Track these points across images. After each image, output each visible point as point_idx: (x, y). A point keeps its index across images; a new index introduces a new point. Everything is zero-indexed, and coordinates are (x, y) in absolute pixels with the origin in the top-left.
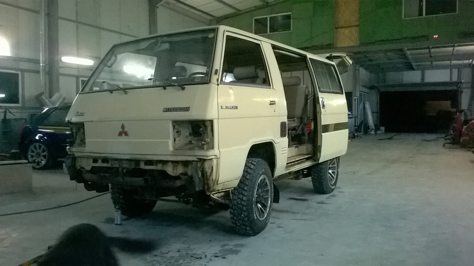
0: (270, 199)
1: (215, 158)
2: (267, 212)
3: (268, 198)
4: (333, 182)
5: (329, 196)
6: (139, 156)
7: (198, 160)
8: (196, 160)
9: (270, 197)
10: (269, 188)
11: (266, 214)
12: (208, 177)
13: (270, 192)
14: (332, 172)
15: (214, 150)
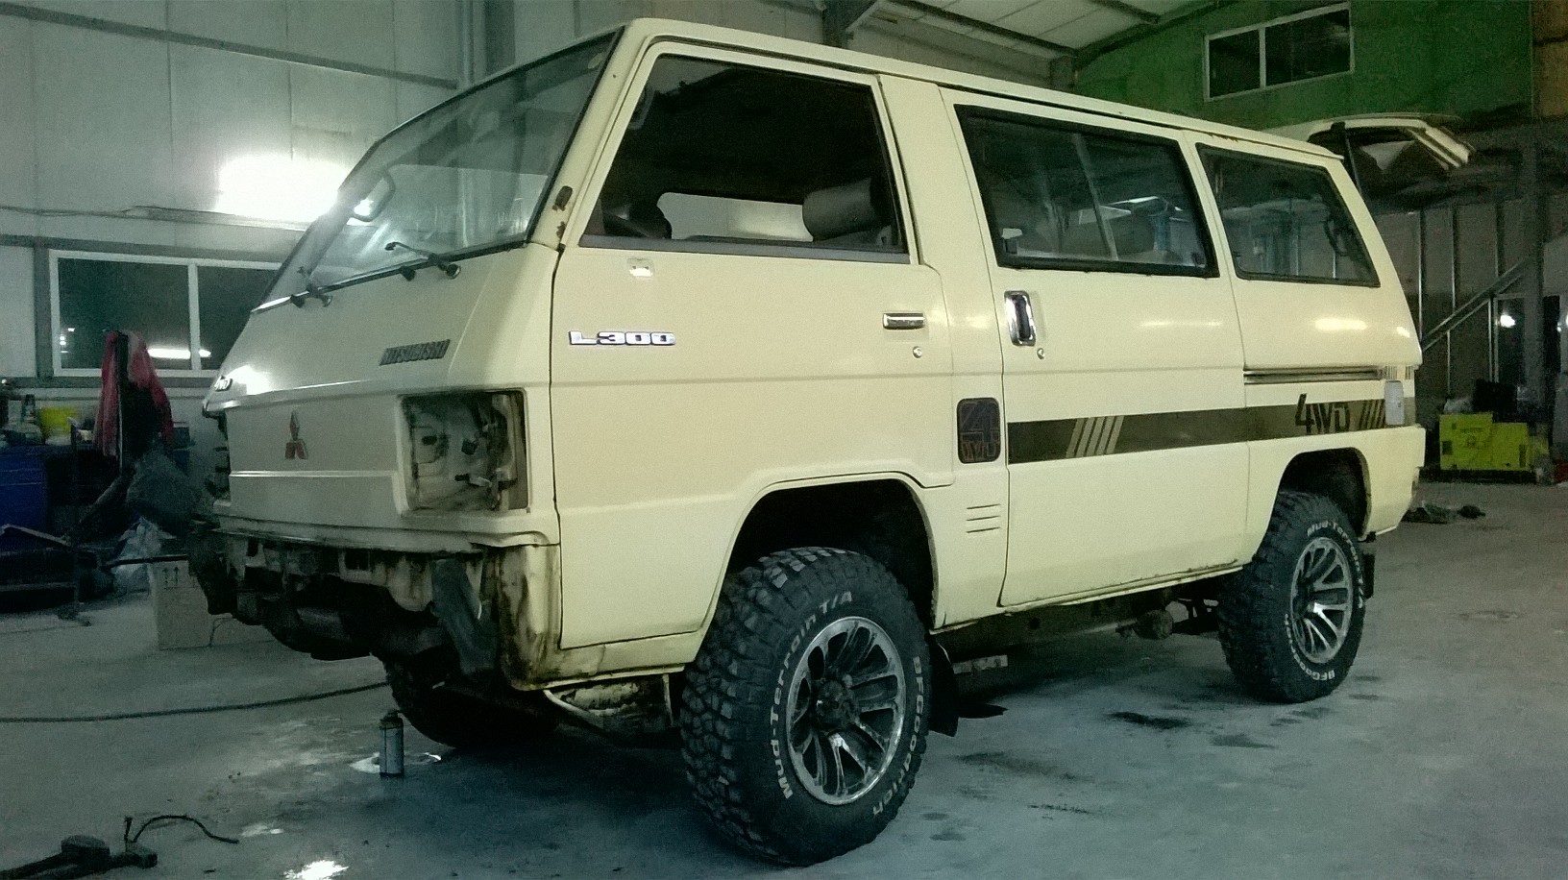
0: (900, 722)
1: (535, 546)
2: (883, 770)
3: (890, 711)
4: (1331, 653)
5: (1294, 713)
7: (476, 551)
8: (469, 549)
9: (902, 709)
10: (896, 669)
11: (873, 777)
12: (514, 618)
13: (901, 686)
14: (1325, 612)
15: (528, 511)
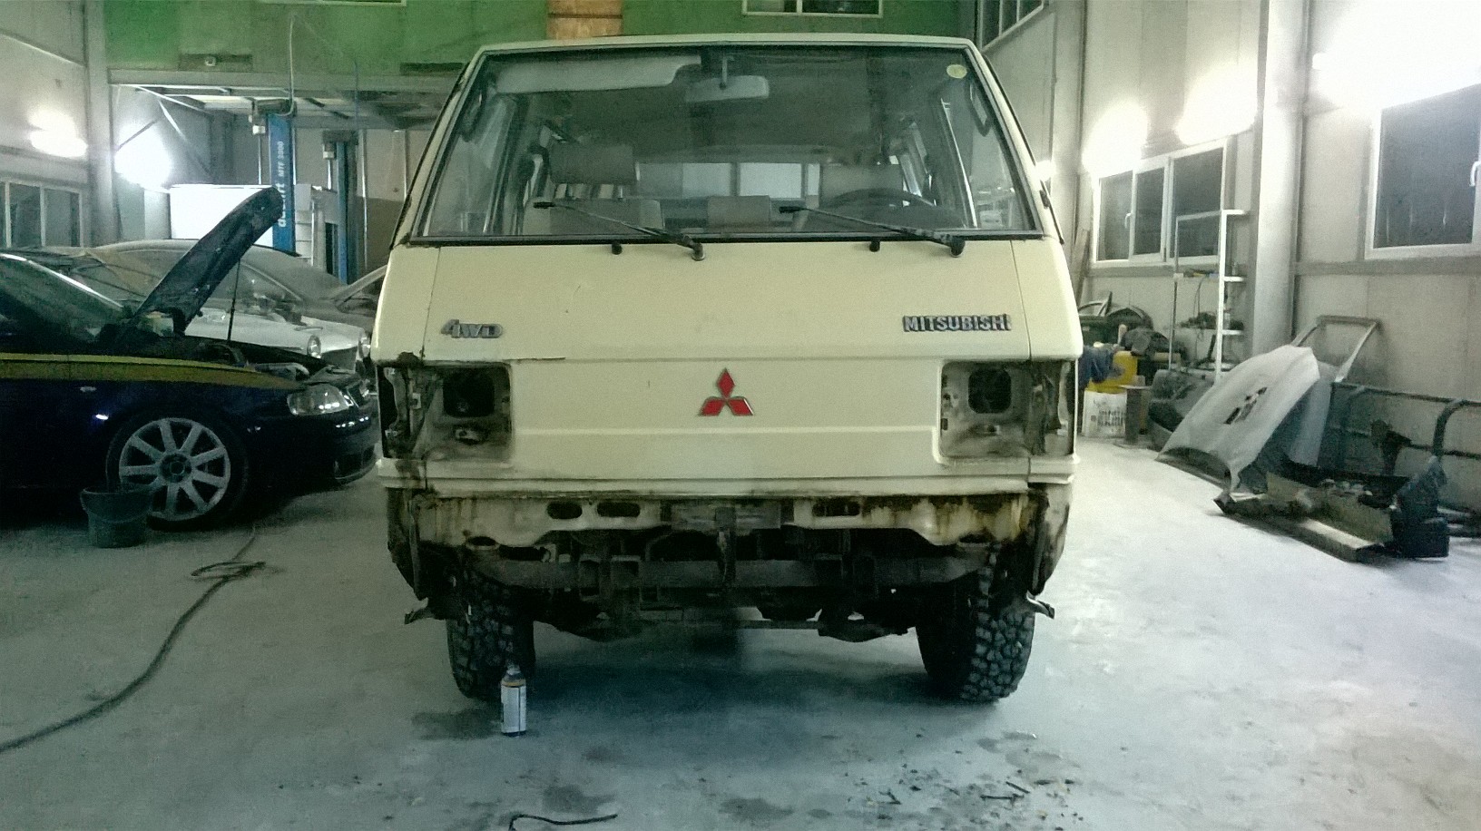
6: (793, 486)
